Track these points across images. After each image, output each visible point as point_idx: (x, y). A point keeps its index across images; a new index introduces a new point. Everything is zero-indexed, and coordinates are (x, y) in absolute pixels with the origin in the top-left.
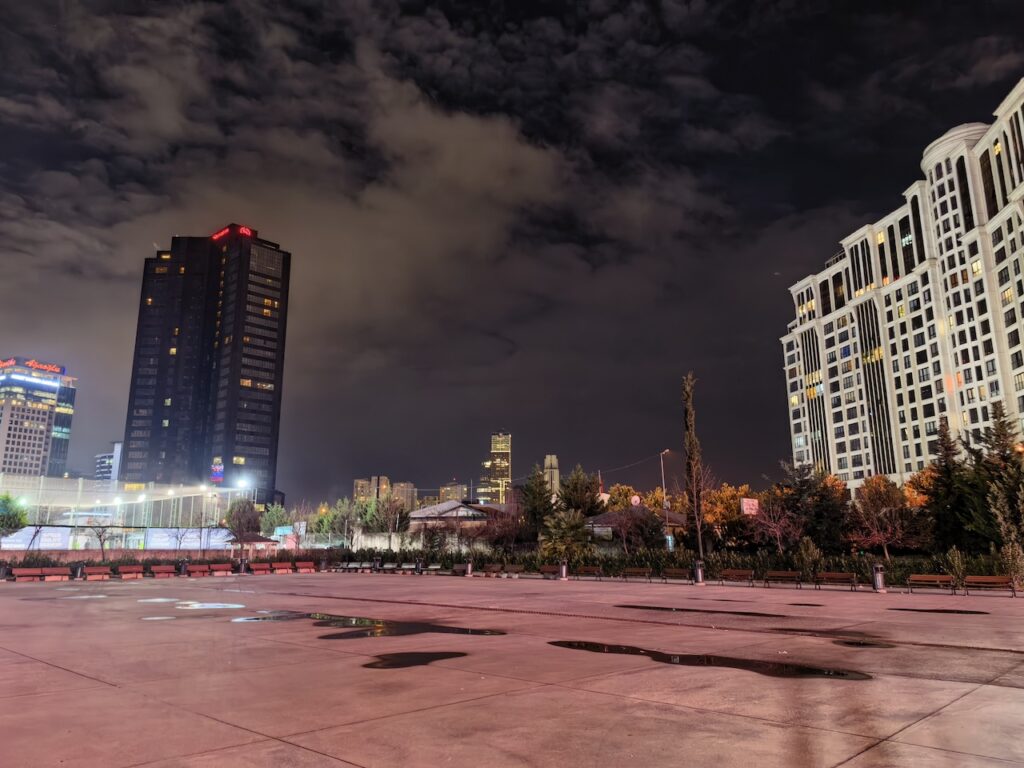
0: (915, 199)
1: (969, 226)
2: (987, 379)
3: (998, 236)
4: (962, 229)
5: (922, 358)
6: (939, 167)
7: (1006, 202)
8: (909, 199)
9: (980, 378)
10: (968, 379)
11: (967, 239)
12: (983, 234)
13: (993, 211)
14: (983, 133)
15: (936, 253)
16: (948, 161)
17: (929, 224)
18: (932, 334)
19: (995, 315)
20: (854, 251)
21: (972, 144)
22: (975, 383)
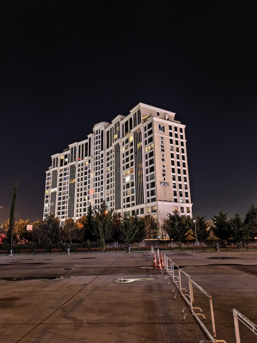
0: (90, 138)
1: (102, 149)
2: (101, 192)
3: (108, 154)
4: (100, 150)
5: (85, 183)
6: (97, 131)
7: (111, 145)
8: (89, 138)
9: (99, 191)
10: (96, 191)
11: (101, 153)
12: (105, 152)
13: (108, 147)
14: (109, 126)
15: (93, 155)
16: (99, 130)
17: (93, 146)
18: (89, 177)
19: (105, 175)
20: (72, 149)
21: (106, 128)
22: (97, 193)
